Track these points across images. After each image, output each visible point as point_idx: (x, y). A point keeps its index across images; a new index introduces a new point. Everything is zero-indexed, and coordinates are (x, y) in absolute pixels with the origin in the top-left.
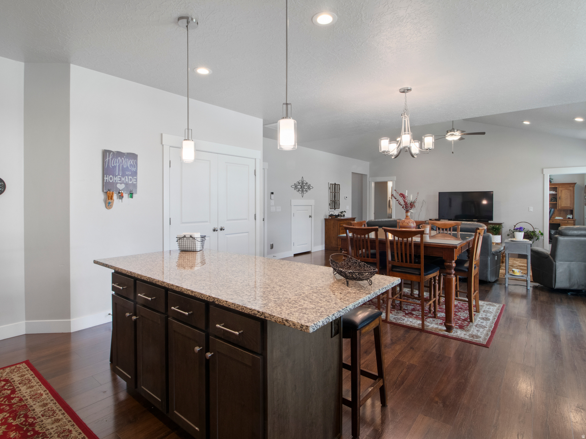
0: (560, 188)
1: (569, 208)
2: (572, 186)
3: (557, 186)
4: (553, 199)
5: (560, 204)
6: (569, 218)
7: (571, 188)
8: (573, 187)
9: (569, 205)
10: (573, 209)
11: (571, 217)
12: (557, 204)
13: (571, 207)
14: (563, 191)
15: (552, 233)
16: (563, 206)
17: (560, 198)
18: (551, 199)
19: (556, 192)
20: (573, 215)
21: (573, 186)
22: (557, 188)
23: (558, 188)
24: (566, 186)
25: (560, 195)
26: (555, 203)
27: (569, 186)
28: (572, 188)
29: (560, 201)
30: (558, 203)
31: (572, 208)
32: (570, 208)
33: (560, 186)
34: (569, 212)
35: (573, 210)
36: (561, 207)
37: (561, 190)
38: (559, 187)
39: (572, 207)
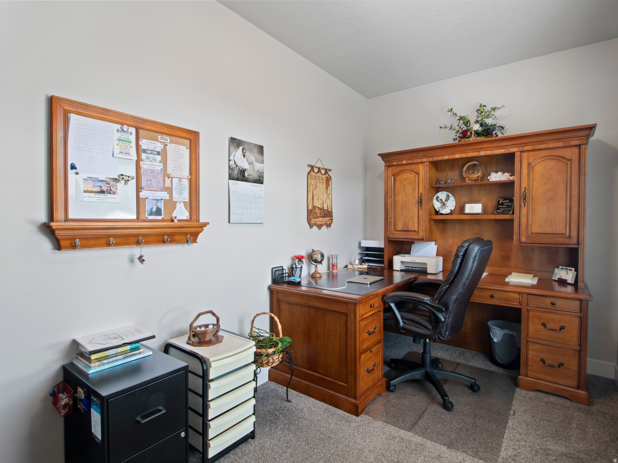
0: (525, 155)
1: (561, 240)
2: (573, 143)
3: (512, 150)
4: (502, 204)
5: (524, 220)
6: (562, 282)
7: (572, 153)
8: (579, 146)
9: (560, 228)
10: (578, 244)
11: (569, 275)
12: (512, 220)
13: (570, 237)
14: (539, 169)
15: (495, 340)
16: (535, 229)
17: (524, 198)
18: (499, 204)
19: (513, 174)
20: (576, 270)
21: (577, 142)
22: (512, 155)
23: (517, 154)
24: (551, 145)
25: (524, 185)
26: (507, 217)
27: (561, 144)
28: (576, 150)
29: (524, 210)
30: (516, 217)
31: (574, 241)
32: (567, 241)
33: (526, 148)
34: (562, 256)
35: (577, 249)
36: (527, 237)
37: (529, 164)
38: (522, 152)
39: (574, 234)
